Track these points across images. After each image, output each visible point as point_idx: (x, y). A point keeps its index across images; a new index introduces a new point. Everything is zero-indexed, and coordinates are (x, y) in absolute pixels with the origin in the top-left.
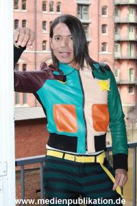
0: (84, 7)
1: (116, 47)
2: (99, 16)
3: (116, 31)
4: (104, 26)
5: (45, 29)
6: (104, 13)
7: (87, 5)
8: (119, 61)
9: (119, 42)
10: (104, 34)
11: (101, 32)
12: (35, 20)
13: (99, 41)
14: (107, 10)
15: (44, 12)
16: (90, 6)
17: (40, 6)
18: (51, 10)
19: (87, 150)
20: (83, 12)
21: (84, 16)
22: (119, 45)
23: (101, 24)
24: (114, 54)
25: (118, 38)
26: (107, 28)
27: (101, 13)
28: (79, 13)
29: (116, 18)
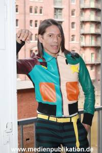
0: (59, 10)
1: (82, 38)
2: (69, 16)
3: (82, 27)
4: (73, 23)
5: (31, 26)
6: (73, 14)
7: (61, 9)
8: (84, 48)
9: (83, 34)
10: (73, 29)
11: (71, 28)
12: (25, 20)
13: (69, 34)
14: (75, 12)
15: (31, 14)
16: (63, 10)
17: (28, 10)
18: (36, 12)
19: (63, 114)
20: (58, 13)
21: (59, 16)
22: (84, 37)
23: (71, 22)
24: (80, 43)
25: (83, 31)
26: (75, 25)
27: (71, 14)
28: (55, 15)
29: (81, 18)
